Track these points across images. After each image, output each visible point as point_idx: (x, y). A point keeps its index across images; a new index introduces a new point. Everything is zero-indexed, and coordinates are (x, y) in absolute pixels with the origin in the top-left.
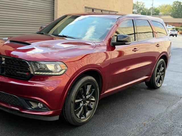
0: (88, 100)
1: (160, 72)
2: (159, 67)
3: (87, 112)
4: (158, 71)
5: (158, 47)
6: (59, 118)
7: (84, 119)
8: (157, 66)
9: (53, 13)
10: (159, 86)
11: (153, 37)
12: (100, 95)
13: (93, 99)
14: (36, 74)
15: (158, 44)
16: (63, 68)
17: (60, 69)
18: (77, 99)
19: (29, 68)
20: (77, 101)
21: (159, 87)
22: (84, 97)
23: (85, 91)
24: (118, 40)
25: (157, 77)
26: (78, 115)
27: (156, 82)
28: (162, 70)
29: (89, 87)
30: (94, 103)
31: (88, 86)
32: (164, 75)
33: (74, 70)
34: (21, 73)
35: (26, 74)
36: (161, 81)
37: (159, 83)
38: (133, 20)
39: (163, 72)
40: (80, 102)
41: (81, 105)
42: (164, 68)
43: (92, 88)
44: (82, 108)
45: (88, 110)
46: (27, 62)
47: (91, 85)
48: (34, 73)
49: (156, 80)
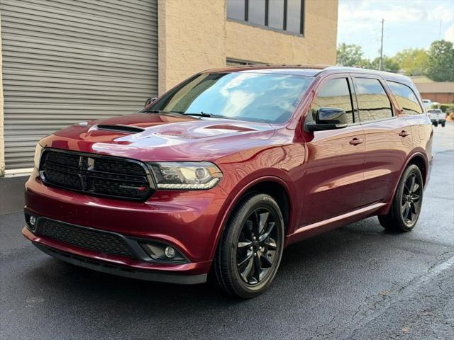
0: (262, 244)
1: (411, 194)
2: (409, 183)
3: (262, 271)
4: (406, 192)
5: (404, 136)
6: (207, 279)
7: (255, 287)
8: (405, 180)
9: (155, 74)
10: (409, 226)
11: (393, 115)
12: (285, 237)
13: (273, 245)
14: (161, 189)
15: (403, 131)
16: (214, 175)
17: (209, 176)
18: (241, 240)
19: (146, 176)
20: (241, 245)
21: (410, 229)
22: (255, 238)
23: (256, 226)
24: (321, 119)
25: (405, 205)
26: (244, 275)
27: (404, 216)
28: (414, 191)
29: (264, 217)
30: (275, 251)
31: (262, 215)
32: (419, 201)
33: (235, 179)
34: (129, 187)
35: (140, 188)
36: (413, 216)
37: (411, 219)
38: (347, 79)
39: (418, 194)
40: (247, 248)
41: (249, 254)
42: (420, 186)
43: (270, 219)
44: (252, 260)
45: (262, 267)
46: (142, 164)
47: (268, 213)
48: (156, 186)
49: (402, 211)
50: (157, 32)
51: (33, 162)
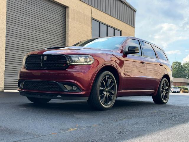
1: (165, 90)
2: (164, 85)
4: (163, 88)
6: (88, 99)
8: (162, 83)
11: (156, 58)
14: (72, 64)
17: (89, 60)
21: (165, 103)
22: (106, 87)
26: (102, 101)
31: (108, 80)
35: (64, 65)
37: (165, 100)
38: (139, 41)
39: (168, 91)
42: (168, 88)
43: (112, 82)
44: (105, 96)
45: (109, 100)
46: (65, 56)
47: (111, 79)
48: (70, 64)
49: (162, 96)
50: (65, 42)
51: (22, 63)
